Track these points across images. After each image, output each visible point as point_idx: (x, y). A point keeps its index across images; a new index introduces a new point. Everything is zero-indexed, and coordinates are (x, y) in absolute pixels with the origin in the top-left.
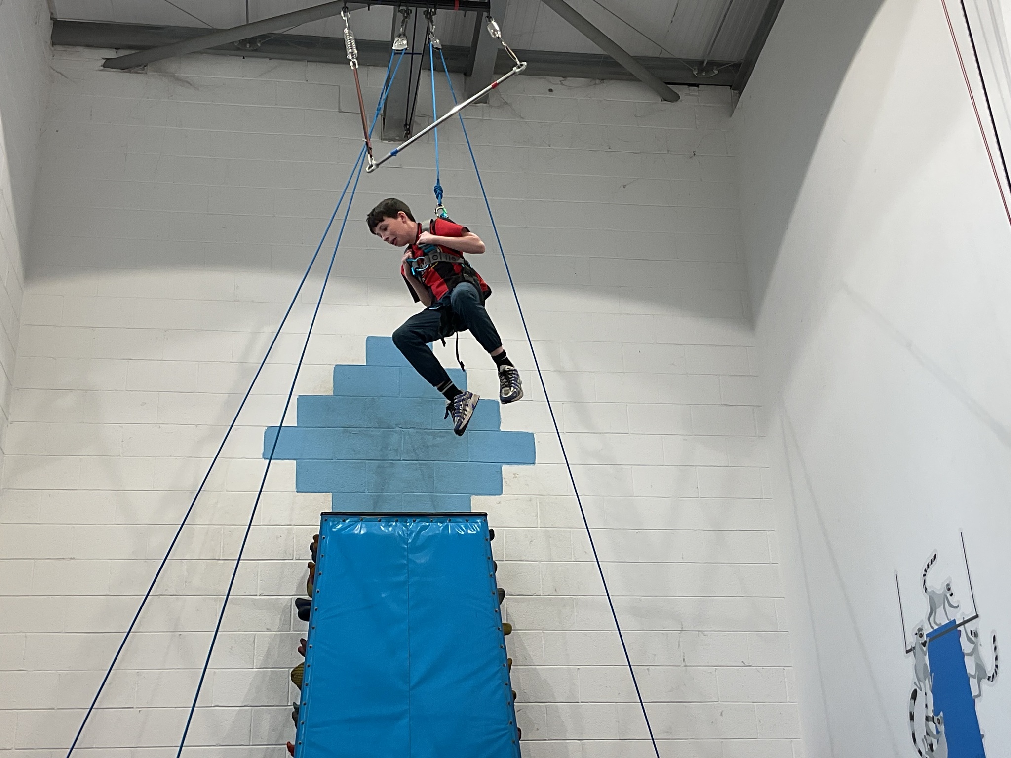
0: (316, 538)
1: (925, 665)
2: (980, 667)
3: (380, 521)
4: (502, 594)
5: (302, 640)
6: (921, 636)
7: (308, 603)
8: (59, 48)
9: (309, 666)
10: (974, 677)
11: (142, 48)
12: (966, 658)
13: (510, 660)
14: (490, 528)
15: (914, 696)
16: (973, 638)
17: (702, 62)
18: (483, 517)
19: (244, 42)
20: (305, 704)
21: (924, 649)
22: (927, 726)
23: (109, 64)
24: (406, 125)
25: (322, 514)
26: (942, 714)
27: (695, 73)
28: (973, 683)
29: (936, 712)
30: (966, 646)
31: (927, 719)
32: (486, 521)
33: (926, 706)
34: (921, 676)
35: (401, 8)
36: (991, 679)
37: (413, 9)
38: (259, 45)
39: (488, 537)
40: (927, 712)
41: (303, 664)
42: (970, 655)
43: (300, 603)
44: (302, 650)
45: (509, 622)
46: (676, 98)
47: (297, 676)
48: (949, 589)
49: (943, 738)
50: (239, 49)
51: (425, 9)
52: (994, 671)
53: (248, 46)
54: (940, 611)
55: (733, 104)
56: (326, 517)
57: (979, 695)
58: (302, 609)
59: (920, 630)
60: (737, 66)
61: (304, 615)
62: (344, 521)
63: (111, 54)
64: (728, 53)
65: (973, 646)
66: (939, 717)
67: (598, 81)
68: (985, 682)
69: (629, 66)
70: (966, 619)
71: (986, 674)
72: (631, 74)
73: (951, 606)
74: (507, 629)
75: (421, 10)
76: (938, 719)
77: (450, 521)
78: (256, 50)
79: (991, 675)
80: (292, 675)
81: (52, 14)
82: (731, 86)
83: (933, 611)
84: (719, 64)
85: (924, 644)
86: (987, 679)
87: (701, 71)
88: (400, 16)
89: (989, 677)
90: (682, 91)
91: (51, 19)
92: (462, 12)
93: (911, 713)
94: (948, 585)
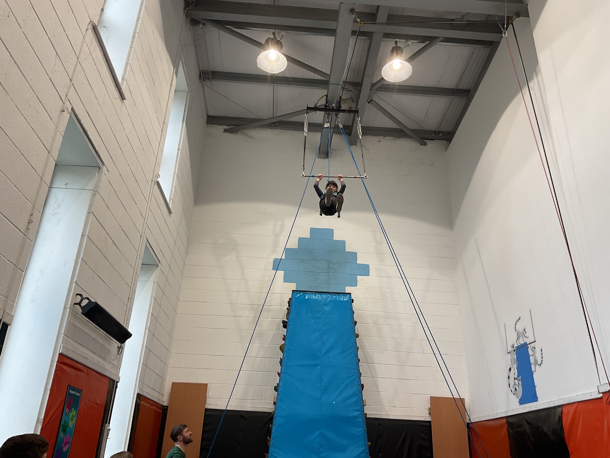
0: (290, 299)
1: (515, 358)
2: (536, 361)
3: (313, 294)
4: (356, 323)
5: (284, 335)
6: (513, 347)
7: (286, 322)
8: (209, 125)
9: (286, 345)
10: (533, 364)
11: (238, 125)
12: (530, 357)
13: (358, 347)
14: (352, 299)
15: (510, 370)
16: (533, 349)
17: (436, 131)
18: (350, 295)
19: (272, 123)
20: (284, 358)
21: (515, 352)
22: (514, 381)
23: (225, 131)
24: (327, 153)
25: (292, 291)
26: (520, 377)
27: (433, 135)
28: (533, 366)
29: (518, 376)
30: (531, 352)
31: (515, 378)
32: (351, 296)
33: (514, 374)
34: (513, 362)
35: (327, 112)
36: (540, 365)
37: (331, 113)
38: (277, 124)
39: (351, 302)
40: (515, 376)
41: (284, 344)
42: (532, 356)
43: (284, 322)
44: (284, 339)
45: (358, 333)
46: (426, 144)
47: (282, 348)
48: (525, 331)
49: (521, 386)
50: (270, 126)
51: (335, 113)
52: (541, 362)
53: (273, 125)
54: (521, 338)
55: (447, 146)
56: (294, 292)
57: (535, 371)
58: (284, 324)
59: (513, 345)
60: (449, 133)
61: (285, 326)
62: (300, 293)
63: (226, 127)
64: (446, 128)
65: (533, 352)
66: (519, 378)
67: (397, 138)
68: (537, 366)
69: (408, 133)
70: (531, 342)
71: (538, 363)
72: (409, 136)
73: (525, 337)
74: (357, 336)
75: (334, 113)
76: (519, 379)
77: (338, 295)
78: (276, 126)
79: (540, 364)
80: (280, 348)
81: (207, 113)
82: (446, 140)
83: (518, 338)
84: (442, 132)
85: (514, 351)
86: (538, 365)
87: (435, 134)
88: (326, 115)
89: (539, 364)
90: (428, 142)
91: (207, 115)
92: (348, 114)
93: (508, 376)
94: (524, 329)
